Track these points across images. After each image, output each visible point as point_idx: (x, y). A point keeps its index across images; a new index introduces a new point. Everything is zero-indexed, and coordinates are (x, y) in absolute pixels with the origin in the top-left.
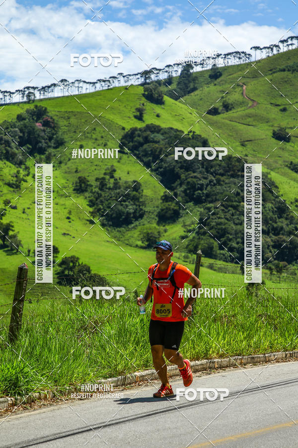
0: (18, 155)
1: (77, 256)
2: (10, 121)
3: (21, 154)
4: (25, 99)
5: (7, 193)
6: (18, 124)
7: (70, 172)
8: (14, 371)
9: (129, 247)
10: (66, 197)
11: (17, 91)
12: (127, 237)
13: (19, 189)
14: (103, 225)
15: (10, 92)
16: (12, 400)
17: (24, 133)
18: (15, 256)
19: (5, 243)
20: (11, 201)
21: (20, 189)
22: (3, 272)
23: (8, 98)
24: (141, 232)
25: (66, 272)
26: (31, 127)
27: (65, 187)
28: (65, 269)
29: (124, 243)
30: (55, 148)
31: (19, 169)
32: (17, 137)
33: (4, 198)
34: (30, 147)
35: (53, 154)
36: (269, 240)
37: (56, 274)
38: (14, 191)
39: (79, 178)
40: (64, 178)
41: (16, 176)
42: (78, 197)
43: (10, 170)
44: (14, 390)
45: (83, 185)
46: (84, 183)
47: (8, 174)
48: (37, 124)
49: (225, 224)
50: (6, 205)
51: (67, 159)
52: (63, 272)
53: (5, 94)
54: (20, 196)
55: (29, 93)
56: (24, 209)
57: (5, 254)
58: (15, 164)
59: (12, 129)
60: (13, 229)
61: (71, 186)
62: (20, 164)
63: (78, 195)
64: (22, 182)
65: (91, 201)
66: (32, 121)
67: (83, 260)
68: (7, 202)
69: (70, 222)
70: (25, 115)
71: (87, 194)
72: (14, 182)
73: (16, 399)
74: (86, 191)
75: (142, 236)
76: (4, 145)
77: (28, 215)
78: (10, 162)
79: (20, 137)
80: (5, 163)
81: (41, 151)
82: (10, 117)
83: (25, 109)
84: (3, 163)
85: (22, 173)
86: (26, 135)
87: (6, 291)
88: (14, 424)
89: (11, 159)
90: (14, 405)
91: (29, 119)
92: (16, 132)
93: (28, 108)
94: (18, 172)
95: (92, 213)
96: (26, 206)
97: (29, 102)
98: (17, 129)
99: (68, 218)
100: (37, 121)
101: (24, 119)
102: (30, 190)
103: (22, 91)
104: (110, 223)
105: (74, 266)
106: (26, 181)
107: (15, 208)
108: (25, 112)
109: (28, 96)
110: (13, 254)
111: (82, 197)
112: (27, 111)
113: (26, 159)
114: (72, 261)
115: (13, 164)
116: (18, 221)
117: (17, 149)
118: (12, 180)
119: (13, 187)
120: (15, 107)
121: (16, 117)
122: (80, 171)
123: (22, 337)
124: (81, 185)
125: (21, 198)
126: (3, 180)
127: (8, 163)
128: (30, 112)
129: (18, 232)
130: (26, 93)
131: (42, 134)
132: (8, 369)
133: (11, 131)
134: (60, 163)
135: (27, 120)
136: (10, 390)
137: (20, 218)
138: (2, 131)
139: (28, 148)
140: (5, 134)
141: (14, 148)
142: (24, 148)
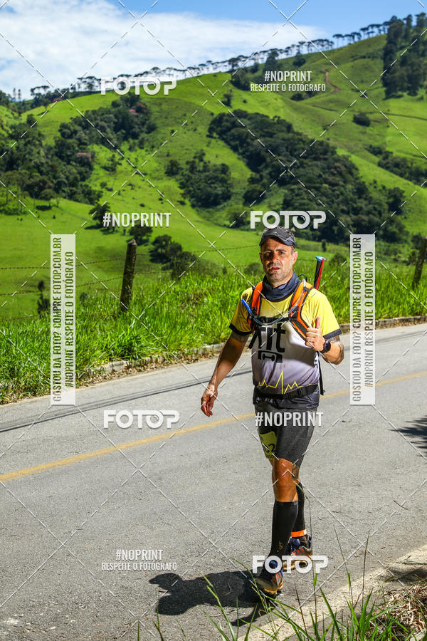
1: (169, 235)
2: (105, 107)
3: (116, 139)
5: (104, 176)
6: (114, 110)
7: (162, 156)
9: (218, 227)
10: (159, 179)
12: (216, 217)
13: (114, 172)
14: (193, 206)
17: (118, 119)
18: (111, 235)
20: (108, 183)
21: (116, 172)
24: (229, 213)
25: (159, 250)
26: (125, 113)
27: (157, 170)
28: (158, 247)
29: (213, 222)
30: (148, 133)
31: (115, 153)
32: (112, 123)
33: (101, 181)
34: (124, 131)
35: (146, 139)
36: (349, 219)
37: (150, 252)
38: (109, 174)
39: (171, 161)
40: (157, 161)
41: (112, 160)
42: (169, 180)
43: (106, 154)
45: (174, 168)
46: (175, 166)
47: (104, 158)
48: (131, 111)
49: (308, 204)
50: (102, 188)
51: (159, 143)
52: (156, 250)
54: (116, 179)
56: (119, 191)
57: (101, 233)
58: (110, 148)
59: (107, 115)
60: (109, 210)
61: (163, 169)
62: (115, 148)
63: (170, 178)
64: (118, 166)
65: (181, 183)
66: (125, 107)
67: (175, 239)
68: (103, 185)
69: (162, 203)
70: (119, 102)
71: (178, 177)
72: (110, 166)
74: (177, 173)
75: (229, 216)
77: (123, 196)
78: (106, 147)
79: (115, 123)
80: (101, 148)
81: (135, 136)
82: (105, 103)
84: (99, 147)
86: (120, 120)
89: (106, 144)
91: (123, 106)
92: (111, 118)
94: (114, 156)
95: (183, 195)
96: (121, 189)
98: (112, 115)
99: (161, 199)
100: (131, 107)
101: (118, 105)
102: (124, 172)
104: (200, 204)
105: (167, 244)
106: (120, 164)
107: (111, 190)
108: (119, 99)
110: (109, 233)
111: (173, 180)
112: (122, 97)
113: (120, 144)
114: (164, 240)
115: (108, 148)
116: (114, 202)
117: (112, 134)
118: (108, 164)
119: (109, 171)
121: (110, 103)
122: (171, 155)
124: (172, 168)
125: (116, 181)
126: (99, 164)
127: (104, 148)
128: (124, 98)
131: (136, 120)
133: (106, 117)
134: (153, 147)
135: (121, 107)
137: (116, 199)
138: (98, 118)
139: (123, 133)
140: (101, 121)
141: (110, 133)
142: (119, 133)
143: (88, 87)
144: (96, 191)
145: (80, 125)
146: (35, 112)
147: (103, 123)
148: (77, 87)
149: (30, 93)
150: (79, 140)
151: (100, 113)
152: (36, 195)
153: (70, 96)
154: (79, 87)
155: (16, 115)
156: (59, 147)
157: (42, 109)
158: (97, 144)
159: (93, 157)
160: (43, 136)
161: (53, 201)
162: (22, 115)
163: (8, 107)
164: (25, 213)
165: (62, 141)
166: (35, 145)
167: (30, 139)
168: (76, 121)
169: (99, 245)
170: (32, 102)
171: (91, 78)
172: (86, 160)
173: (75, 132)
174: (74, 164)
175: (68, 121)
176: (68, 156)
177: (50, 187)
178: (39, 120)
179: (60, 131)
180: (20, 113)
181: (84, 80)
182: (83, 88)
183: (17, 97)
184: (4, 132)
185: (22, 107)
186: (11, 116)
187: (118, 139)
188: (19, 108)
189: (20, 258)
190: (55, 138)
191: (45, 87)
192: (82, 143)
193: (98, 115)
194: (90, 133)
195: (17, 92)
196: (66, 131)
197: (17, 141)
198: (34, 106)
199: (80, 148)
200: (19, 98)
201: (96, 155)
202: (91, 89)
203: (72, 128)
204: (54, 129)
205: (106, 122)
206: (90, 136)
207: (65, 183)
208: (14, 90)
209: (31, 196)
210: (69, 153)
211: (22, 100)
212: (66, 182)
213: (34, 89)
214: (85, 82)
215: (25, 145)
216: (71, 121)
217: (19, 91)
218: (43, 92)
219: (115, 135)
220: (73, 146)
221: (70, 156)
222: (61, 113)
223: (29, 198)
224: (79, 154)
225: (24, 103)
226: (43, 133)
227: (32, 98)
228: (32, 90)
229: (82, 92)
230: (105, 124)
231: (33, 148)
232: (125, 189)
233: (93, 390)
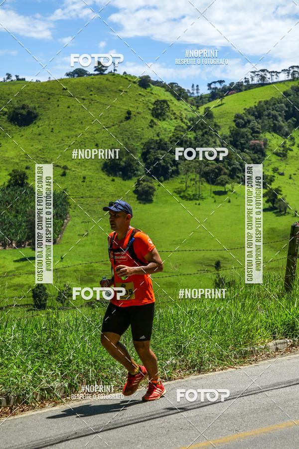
0: (284, 128)
2: (276, 97)
3: (287, 127)
4: (290, 77)
5: (276, 162)
6: (285, 99)
8: (291, 317)
11: (282, 70)
13: (285, 158)
15: (276, 72)
16: (290, 341)
17: (289, 108)
18: (284, 216)
19: (275, 205)
20: (279, 168)
21: (287, 157)
22: (273, 231)
23: (275, 77)
26: (295, 102)
31: (286, 140)
32: (283, 112)
33: (273, 166)
34: (295, 119)
38: (281, 159)
41: (283, 147)
43: (277, 141)
44: (291, 332)
47: (275, 145)
50: (274, 172)
53: (273, 74)
54: (287, 164)
55: (294, 71)
56: (291, 175)
57: (274, 215)
58: (282, 135)
59: (279, 105)
60: (281, 193)
62: (286, 135)
64: (288, 151)
66: (296, 96)
68: (275, 170)
70: (291, 92)
72: (282, 152)
73: (294, 341)
76: (272, 120)
77: (294, 180)
78: (278, 134)
79: (286, 112)
80: (273, 135)
82: (276, 94)
83: (290, 86)
84: (271, 135)
85: (288, 143)
86: (291, 109)
87: (276, 248)
88: (294, 363)
89: (278, 131)
90: (292, 346)
91: (294, 95)
92: (282, 107)
93: (293, 85)
94: (285, 143)
96: (292, 172)
97: (294, 79)
98: (283, 105)
101: (289, 95)
102: (296, 158)
103: (287, 70)
106: (291, 150)
107: (282, 174)
108: (290, 89)
109: (293, 74)
110: (282, 215)
112: (292, 88)
113: (291, 131)
115: (280, 135)
116: (286, 186)
117: (284, 122)
118: (280, 150)
119: (280, 156)
120: (281, 85)
121: (282, 93)
123: (296, 287)
125: (287, 166)
126: (272, 150)
127: (276, 135)
128: (295, 88)
129: (286, 196)
130: (291, 72)
132: (286, 314)
133: (278, 106)
135: (292, 96)
136: (289, 332)
137: (287, 183)
138: (271, 107)
139: (293, 121)
140: (273, 110)
141: (281, 122)
142: (289, 121)
143: (261, 80)
144: (268, 176)
145: (253, 115)
146: (212, 105)
147: (274, 112)
148: (250, 80)
149: (207, 88)
150: (252, 129)
151: (272, 103)
152: (212, 182)
153: (244, 88)
154: (252, 80)
155: (194, 108)
156: (233, 136)
157: (218, 101)
158: (269, 132)
159: (265, 144)
160: (219, 127)
161: (228, 186)
162: (199, 108)
163: (187, 101)
164: (203, 199)
165: (236, 130)
166: (211, 135)
167: (207, 130)
168: (249, 111)
169: (271, 227)
170: (208, 96)
171: (263, 71)
172: (258, 147)
173: (249, 122)
174: (247, 151)
175: (242, 112)
176: (242, 144)
177: (225, 174)
178: (215, 112)
179: (235, 121)
180: (198, 107)
181: (257, 73)
182: (256, 80)
183: (195, 92)
184: (183, 125)
185: (200, 101)
186: (190, 109)
187: (289, 127)
188: (197, 102)
189: (198, 240)
190: (230, 127)
191: (221, 82)
192: (255, 132)
193: (270, 105)
194: (263, 122)
195: (195, 88)
196: (240, 121)
197: (195, 132)
198: (211, 99)
199: (254, 137)
200: (197, 93)
201: (268, 143)
202: (264, 81)
203: (245, 118)
204: (229, 120)
205: (277, 111)
206: (263, 124)
207: (239, 169)
208: (193, 85)
209: (208, 181)
210: (242, 142)
211: (199, 95)
212: (241, 168)
213: (211, 84)
214: (258, 75)
215: (203, 135)
216: (244, 112)
217: (197, 86)
218: (218, 86)
219: (286, 123)
220: (246, 135)
221: (245, 144)
222: (235, 104)
223: (206, 184)
224: (253, 142)
225: (201, 97)
226: (218, 124)
227: (209, 92)
228: (209, 85)
229: (255, 85)
230: (277, 113)
231: (210, 138)
232: (296, 173)
233: (257, 367)
